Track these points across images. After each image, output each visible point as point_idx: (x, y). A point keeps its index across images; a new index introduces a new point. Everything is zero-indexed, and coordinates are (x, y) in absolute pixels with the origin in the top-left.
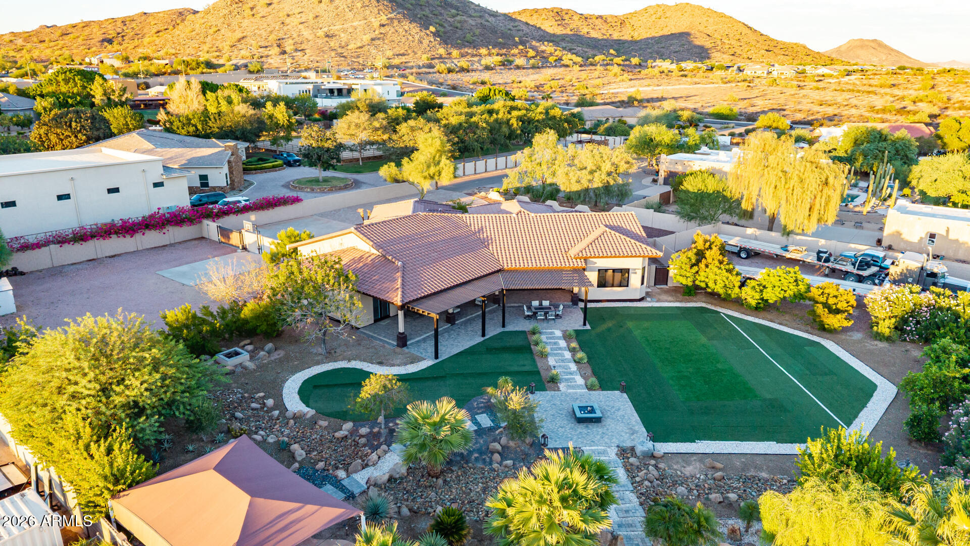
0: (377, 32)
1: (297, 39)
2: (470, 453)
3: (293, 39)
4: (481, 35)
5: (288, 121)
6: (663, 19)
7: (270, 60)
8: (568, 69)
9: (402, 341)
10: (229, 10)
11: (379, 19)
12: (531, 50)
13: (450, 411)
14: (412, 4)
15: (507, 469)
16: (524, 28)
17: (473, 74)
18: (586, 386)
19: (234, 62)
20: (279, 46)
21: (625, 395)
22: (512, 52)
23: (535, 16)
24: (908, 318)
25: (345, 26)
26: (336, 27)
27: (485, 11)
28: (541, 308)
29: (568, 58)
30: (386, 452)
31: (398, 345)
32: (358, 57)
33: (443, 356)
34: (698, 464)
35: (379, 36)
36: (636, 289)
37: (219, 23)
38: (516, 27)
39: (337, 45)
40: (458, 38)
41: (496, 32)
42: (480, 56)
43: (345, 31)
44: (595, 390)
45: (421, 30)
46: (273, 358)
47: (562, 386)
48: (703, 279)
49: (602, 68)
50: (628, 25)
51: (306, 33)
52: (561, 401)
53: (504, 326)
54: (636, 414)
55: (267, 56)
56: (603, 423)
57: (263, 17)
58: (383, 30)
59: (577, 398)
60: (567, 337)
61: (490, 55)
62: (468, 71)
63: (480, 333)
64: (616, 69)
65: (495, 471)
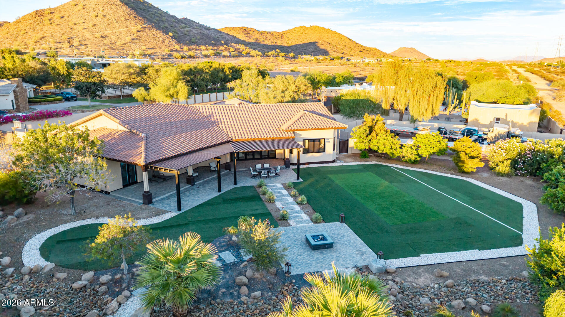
0: (135, 35)
1: (81, 38)
2: (218, 288)
3: (79, 38)
4: (201, 39)
5: (67, 71)
6: (304, 34)
7: (62, 50)
8: (254, 58)
9: (148, 199)
10: (33, 20)
11: (136, 27)
12: (231, 48)
13: (194, 246)
14: (157, 20)
15: (256, 301)
16: (226, 37)
17: (197, 59)
18: (312, 220)
19: (37, 51)
20: (69, 42)
21: (344, 224)
22: (220, 48)
23: (232, 31)
24: (518, 159)
25: (114, 31)
26: (108, 32)
27: (202, 27)
28: (263, 169)
29: (253, 52)
30: (127, 298)
31: (144, 203)
32: (123, 49)
33: (185, 209)
34: (427, 275)
35: (137, 38)
36: (330, 154)
37: (27, 28)
38: (222, 36)
39: (109, 42)
40: (186, 40)
41: (210, 37)
42: (201, 50)
43: (113, 34)
44: (319, 223)
45: (163, 35)
46: (21, 221)
47: (291, 222)
48: (375, 144)
49: (273, 58)
50: (285, 37)
51: (88, 35)
52: (294, 233)
53: (235, 184)
54: (358, 238)
55: (61, 48)
56: (335, 248)
57: (58, 25)
58: (139, 34)
59: (307, 231)
60: (287, 187)
61: (207, 49)
62: (194, 58)
63: (217, 189)
64: (281, 58)
65: (244, 304)
